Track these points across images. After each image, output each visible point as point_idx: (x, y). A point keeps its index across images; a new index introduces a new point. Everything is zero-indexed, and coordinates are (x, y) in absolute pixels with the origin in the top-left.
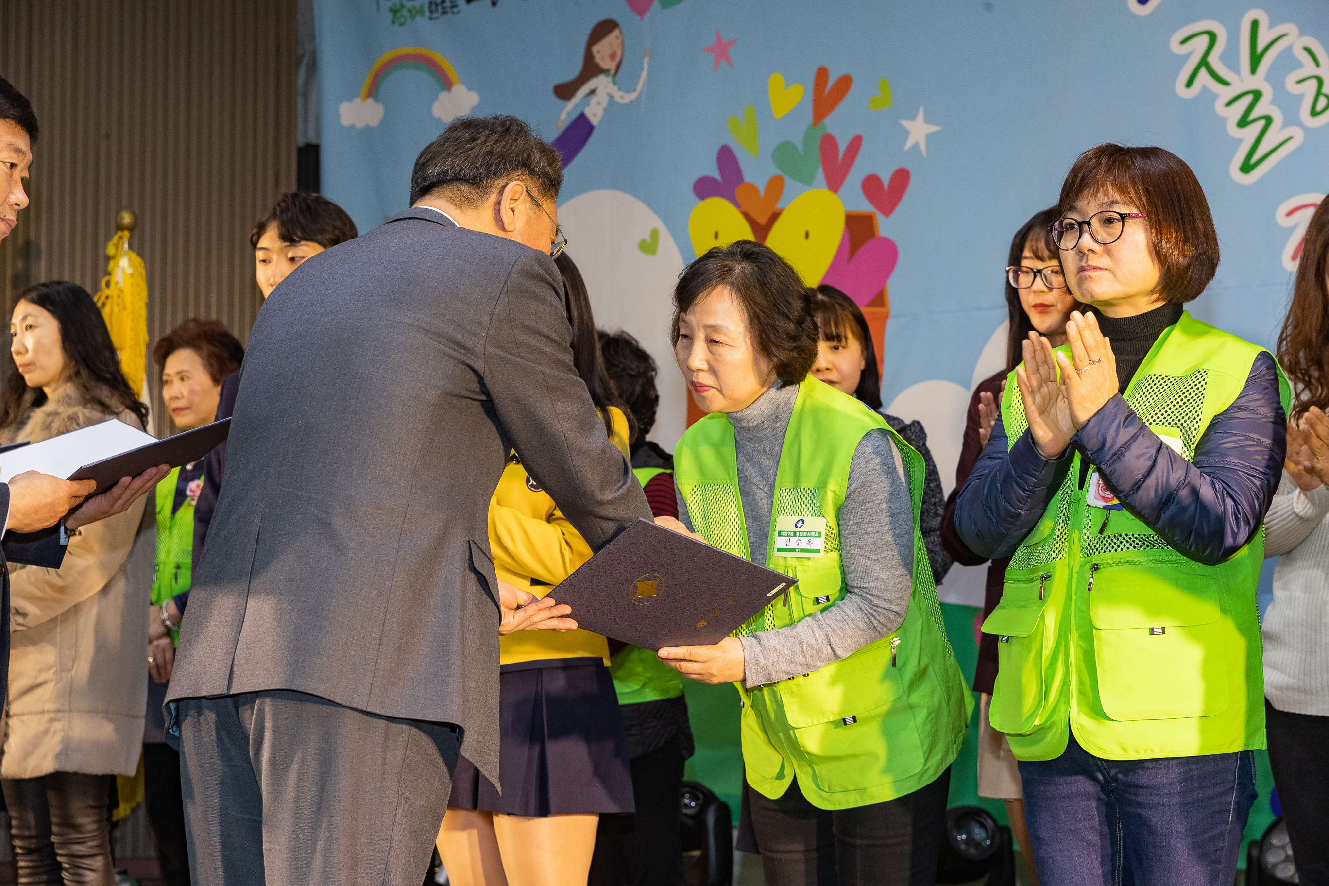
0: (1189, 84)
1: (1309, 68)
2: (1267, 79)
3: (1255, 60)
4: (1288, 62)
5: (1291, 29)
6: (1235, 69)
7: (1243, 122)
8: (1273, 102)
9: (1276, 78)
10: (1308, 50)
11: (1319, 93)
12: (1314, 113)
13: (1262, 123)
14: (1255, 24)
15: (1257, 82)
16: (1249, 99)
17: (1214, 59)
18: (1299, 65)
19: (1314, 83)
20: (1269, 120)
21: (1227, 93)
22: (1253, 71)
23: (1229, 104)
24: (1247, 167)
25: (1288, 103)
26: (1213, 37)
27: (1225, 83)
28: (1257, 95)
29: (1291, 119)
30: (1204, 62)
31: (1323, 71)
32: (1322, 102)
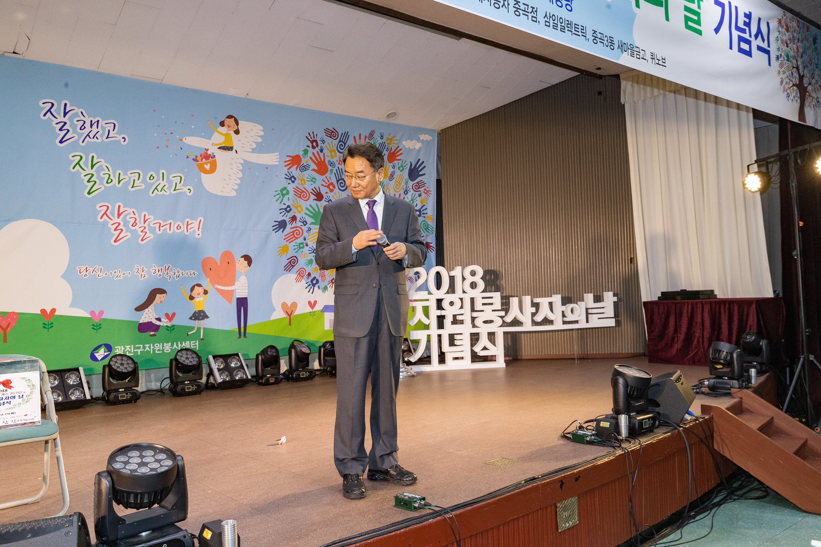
0: (74, 168)
1: (107, 172)
2: (95, 171)
3: (92, 166)
4: (101, 169)
5: (103, 160)
6: (87, 167)
7: (88, 181)
8: (97, 178)
9: (98, 171)
10: (107, 167)
11: (109, 178)
12: (107, 183)
13: (94, 182)
14: (93, 157)
15: (93, 172)
16: (90, 175)
17: (81, 163)
18: (104, 170)
19: (108, 175)
20: (95, 182)
21: (84, 173)
22: (92, 169)
23: (85, 176)
24: (89, 193)
25: (101, 179)
26: (81, 157)
27: (84, 170)
28: (93, 175)
29: (101, 183)
30: (78, 163)
31: (111, 173)
32: (110, 181)
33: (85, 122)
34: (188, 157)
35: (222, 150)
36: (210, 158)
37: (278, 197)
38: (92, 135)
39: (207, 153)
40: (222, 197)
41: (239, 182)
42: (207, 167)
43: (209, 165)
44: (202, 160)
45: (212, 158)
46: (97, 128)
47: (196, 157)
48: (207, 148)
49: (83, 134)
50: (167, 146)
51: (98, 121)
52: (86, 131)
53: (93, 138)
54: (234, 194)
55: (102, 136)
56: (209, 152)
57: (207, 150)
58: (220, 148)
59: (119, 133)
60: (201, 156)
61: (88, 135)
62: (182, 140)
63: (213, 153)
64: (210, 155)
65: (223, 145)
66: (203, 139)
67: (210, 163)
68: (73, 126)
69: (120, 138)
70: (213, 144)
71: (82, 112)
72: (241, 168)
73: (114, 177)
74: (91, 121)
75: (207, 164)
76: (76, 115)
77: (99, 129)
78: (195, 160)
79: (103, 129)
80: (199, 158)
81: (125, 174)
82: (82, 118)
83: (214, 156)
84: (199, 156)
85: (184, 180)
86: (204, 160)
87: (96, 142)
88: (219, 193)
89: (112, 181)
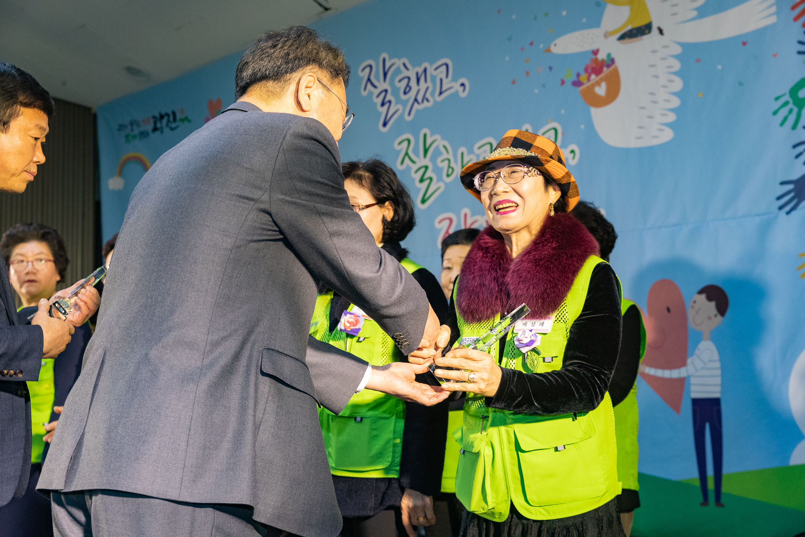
0: (402, 163)
1: (445, 155)
2: (430, 160)
3: (426, 151)
4: (437, 153)
5: (438, 137)
6: (418, 156)
7: (422, 180)
8: (433, 171)
9: (433, 160)
10: (445, 147)
11: (449, 167)
12: (448, 176)
13: (429, 181)
14: (425, 136)
15: (426, 162)
16: (423, 170)
17: (410, 152)
18: (441, 154)
19: (446, 162)
20: (431, 179)
21: (414, 167)
22: (425, 157)
23: (416, 171)
24: (423, 201)
25: (438, 170)
26: (409, 141)
27: (413, 162)
28: (426, 167)
29: (440, 179)
30: (407, 154)
31: (451, 156)
32: (450, 170)
33: (409, 79)
34: (563, 82)
35: (627, 40)
36: (605, 69)
37: (784, 112)
38: (420, 98)
39: (596, 60)
40: (641, 151)
41: (676, 102)
42: (601, 90)
43: (604, 85)
44: (589, 79)
45: (608, 66)
46: (426, 81)
47: (578, 75)
48: (594, 47)
49: (408, 100)
50: (528, 73)
51: (425, 70)
52: (412, 94)
53: (423, 101)
54: (668, 135)
55: (432, 94)
56: (601, 56)
57: (595, 52)
58: (622, 38)
59: (455, 80)
60: (586, 70)
61: (416, 100)
62: (548, 50)
63: (609, 55)
64: (603, 61)
65: (629, 28)
66: (585, 32)
67: (607, 79)
68: (395, 91)
69: (457, 86)
70: (607, 35)
71: (404, 65)
72: (677, 65)
73: (456, 162)
74: (417, 74)
75: (598, 83)
76: (398, 71)
77: (429, 84)
78: (577, 83)
79: (433, 78)
80: (583, 77)
81: (471, 152)
82: (406, 73)
83: (613, 61)
84: (582, 72)
85: (563, 134)
86: (593, 77)
87: (426, 109)
88: (634, 144)
89: (453, 169)
